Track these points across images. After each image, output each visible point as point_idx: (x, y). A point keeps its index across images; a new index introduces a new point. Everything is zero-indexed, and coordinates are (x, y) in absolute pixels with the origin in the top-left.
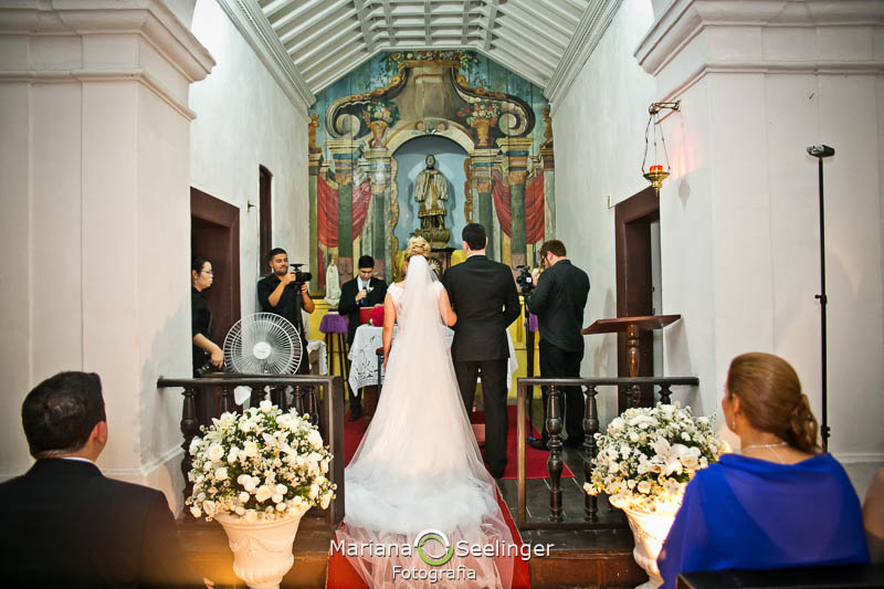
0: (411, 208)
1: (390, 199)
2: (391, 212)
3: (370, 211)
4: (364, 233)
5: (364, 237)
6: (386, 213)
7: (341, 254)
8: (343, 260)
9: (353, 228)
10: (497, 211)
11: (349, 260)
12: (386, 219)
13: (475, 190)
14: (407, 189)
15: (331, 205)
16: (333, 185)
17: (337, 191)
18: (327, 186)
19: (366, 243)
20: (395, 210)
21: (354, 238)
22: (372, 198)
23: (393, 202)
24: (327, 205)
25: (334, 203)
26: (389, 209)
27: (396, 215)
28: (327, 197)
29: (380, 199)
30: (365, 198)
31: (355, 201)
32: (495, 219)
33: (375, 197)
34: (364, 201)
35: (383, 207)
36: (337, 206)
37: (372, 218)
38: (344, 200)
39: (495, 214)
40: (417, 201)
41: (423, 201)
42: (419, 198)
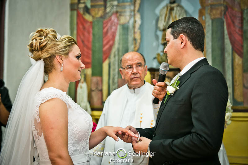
0: (157, 37)
1: (134, 27)
2: (135, 39)
3: (117, 38)
4: (112, 56)
5: (112, 60)
6: (130, 39)
7: (93, 74)
8: (95, 79)
9: (104, 53)
10: (230, 34)
11: (99, 78)
12: (130, 44)
13: (207, 15)
14: (154, 22)
15: (86, 34)
16: (88, 17)
17: (91, 23)
18: (84, 20)
19: (114, 65)
20: (138, 36)
21: (104, 61)
22: (119, 27)
23: (136, 30)
24: (84, 35)
25: (89, 33)
26: (133, 36)
27: (139, 41)
28: (84, 28)
29: (125, 28)
30: (114, 28)
31: (105, 30)
32: (227, 41)
33: (121, 26)
34: (113, 30)
35: (127, 34)
36: (91, 35)
37: (119, 44)
38: (97, 30)
39: (226, 36)
40: (160, 30)
41: (164, 30)
42: (162, 28)
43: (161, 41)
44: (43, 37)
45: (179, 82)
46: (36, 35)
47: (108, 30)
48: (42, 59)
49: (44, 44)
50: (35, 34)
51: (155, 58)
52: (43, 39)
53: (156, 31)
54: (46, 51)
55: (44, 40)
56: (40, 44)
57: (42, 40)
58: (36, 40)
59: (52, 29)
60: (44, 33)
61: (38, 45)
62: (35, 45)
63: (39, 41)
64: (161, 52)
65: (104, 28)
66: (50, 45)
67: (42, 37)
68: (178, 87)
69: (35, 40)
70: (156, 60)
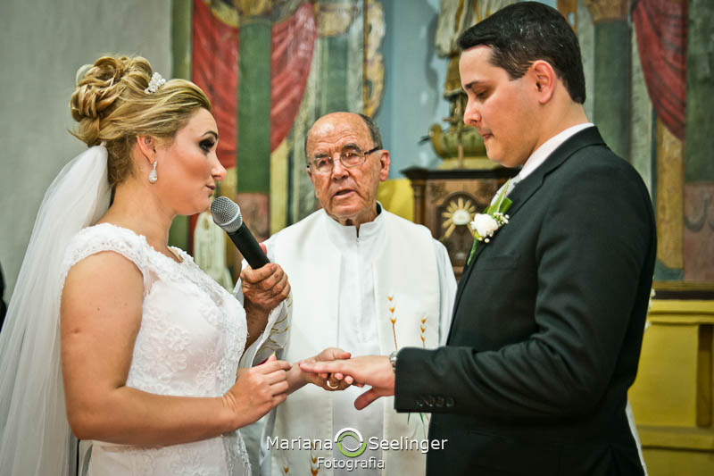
0: (432, 76)
1: (364, 46)
2: (367, 83)
3: (313, 78)
6: (353, 80)
7: (242, 187)
8: (246, 199)
9: (276, 123)
10: (646, 67)
11: (259, 199)
12: (351, 97)
14: (423, 32)
15: (221, 66)
16: (226, 15)
17: (237, 31)
18: (214, 20)
20: (375, 73)
21: (273, 148)
22: (318, 44)
23: (371, 54)
24: (213, 68)
25: (228, 61)
26: (360, 72)
27: (378, 88)
28: (215, 47)
29: (338, 50)
30: (303, 46)
31: (277, 54)
32: (640, 90)
33: (326, 43)
34: (301, 54)
35: (345, 68)
36: (236, 68)
37: (319, 95)
38: (254, 53)
39: (638, 75)
40: (442, 57)
41: (454, 55)
42: (446, 49)
43: (443, 89)
44: (112, 79)
45: (510, 202)
46: (92, 74)
47: (285, 53)
48: (103, 144)
49: (109, 100)
50: (90, 71)
51: (426, 139)
52: (108, 85)
53: (429, 59)
54: (112, 121)
55: (111, 88)
56: (99, 98)
57: (106, 90)
58: (89, 87)
59: (140, 59)
60: (115, 68)
61: (93, 101)
62: (85, 102)
63: (98, 90)
64: (445, 120)
65: (274, 47)
66: (127, 105)
67: (109, 81)
68: (507, 216)
69: (85, 86)
70: (428, 145)
